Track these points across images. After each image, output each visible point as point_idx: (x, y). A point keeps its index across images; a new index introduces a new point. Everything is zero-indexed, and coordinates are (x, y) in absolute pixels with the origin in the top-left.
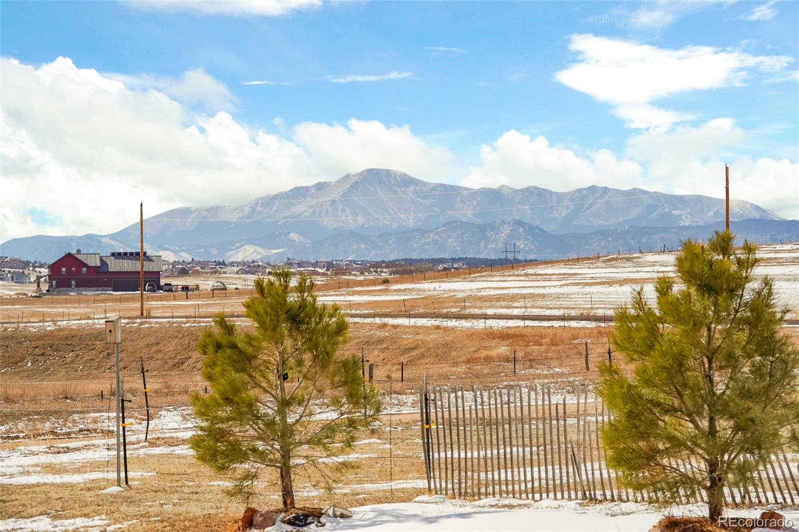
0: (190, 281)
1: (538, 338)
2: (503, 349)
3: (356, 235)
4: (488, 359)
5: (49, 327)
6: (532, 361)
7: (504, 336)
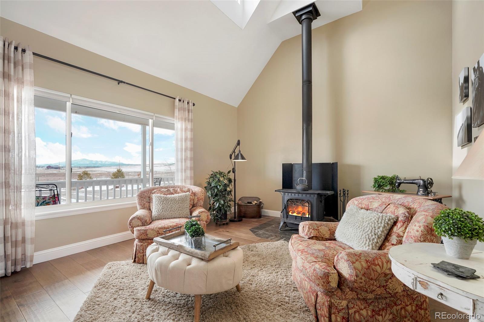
0: (64, 168)
1: (102, 173)
2: (99, 174)
3: (82, 164)
4: (97, 175)
5: (48, 173)
6: (101, 175)
7: (99, 173)
